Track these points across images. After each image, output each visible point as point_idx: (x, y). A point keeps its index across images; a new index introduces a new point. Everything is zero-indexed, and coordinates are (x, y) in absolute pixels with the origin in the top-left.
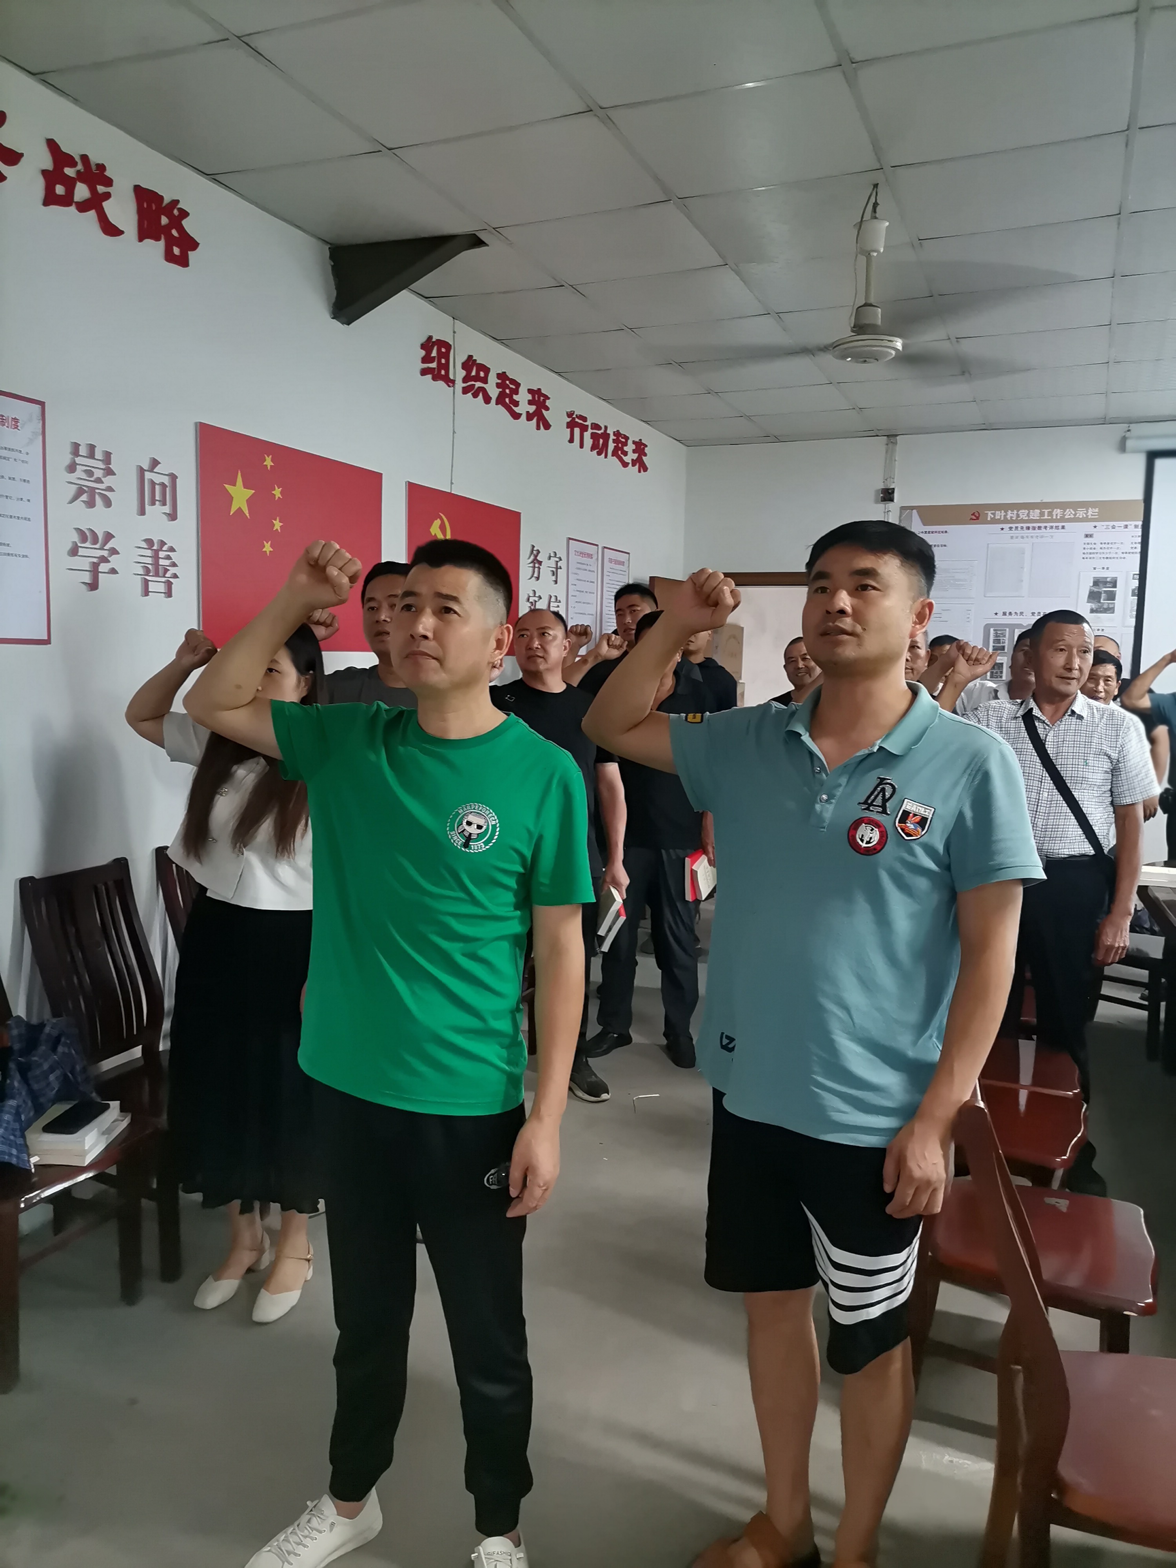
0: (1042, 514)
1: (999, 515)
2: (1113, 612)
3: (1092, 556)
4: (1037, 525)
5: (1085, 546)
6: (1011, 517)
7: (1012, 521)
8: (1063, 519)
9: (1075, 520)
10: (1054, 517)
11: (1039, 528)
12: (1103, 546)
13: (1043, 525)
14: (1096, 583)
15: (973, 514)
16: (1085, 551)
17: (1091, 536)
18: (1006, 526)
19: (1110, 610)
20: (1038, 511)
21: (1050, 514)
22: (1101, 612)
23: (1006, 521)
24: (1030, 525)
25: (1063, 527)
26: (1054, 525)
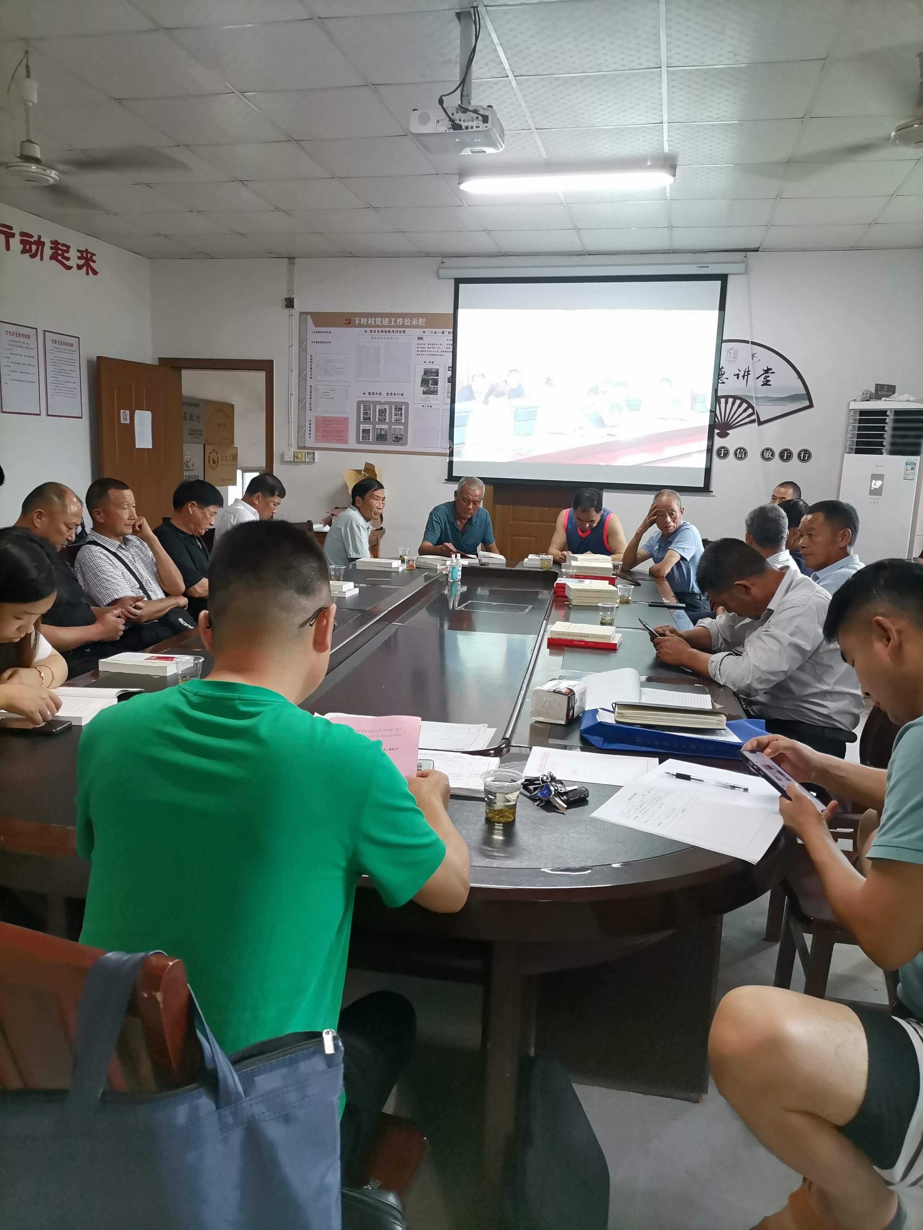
0: (390, 321)
1: (363, 321)
2: (437, 394)
3: (423, 353)
4: (387, 329)
5: (419, 346)
6: (371, 323)
7: (371, 326)
8: (403, 326)
9: (411, 326)
10: (398, 324)
11: (389, 332)
12: (429, 346)
13: (391, 329)
14: (426, 372)
15: (347, 320)
16: (419, 349)
17: (422, 338)
18: (368, 330)
19: (435, 392)
20: (387, 319)
21: (395, 322)
22: (430, 394)
23: (368, 326)
24: (384, 329)
25: (404, 332)
26: (399, 329)
